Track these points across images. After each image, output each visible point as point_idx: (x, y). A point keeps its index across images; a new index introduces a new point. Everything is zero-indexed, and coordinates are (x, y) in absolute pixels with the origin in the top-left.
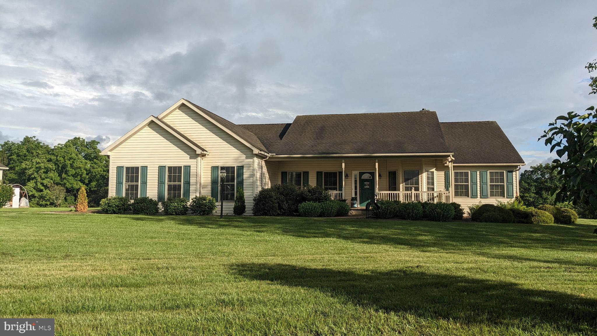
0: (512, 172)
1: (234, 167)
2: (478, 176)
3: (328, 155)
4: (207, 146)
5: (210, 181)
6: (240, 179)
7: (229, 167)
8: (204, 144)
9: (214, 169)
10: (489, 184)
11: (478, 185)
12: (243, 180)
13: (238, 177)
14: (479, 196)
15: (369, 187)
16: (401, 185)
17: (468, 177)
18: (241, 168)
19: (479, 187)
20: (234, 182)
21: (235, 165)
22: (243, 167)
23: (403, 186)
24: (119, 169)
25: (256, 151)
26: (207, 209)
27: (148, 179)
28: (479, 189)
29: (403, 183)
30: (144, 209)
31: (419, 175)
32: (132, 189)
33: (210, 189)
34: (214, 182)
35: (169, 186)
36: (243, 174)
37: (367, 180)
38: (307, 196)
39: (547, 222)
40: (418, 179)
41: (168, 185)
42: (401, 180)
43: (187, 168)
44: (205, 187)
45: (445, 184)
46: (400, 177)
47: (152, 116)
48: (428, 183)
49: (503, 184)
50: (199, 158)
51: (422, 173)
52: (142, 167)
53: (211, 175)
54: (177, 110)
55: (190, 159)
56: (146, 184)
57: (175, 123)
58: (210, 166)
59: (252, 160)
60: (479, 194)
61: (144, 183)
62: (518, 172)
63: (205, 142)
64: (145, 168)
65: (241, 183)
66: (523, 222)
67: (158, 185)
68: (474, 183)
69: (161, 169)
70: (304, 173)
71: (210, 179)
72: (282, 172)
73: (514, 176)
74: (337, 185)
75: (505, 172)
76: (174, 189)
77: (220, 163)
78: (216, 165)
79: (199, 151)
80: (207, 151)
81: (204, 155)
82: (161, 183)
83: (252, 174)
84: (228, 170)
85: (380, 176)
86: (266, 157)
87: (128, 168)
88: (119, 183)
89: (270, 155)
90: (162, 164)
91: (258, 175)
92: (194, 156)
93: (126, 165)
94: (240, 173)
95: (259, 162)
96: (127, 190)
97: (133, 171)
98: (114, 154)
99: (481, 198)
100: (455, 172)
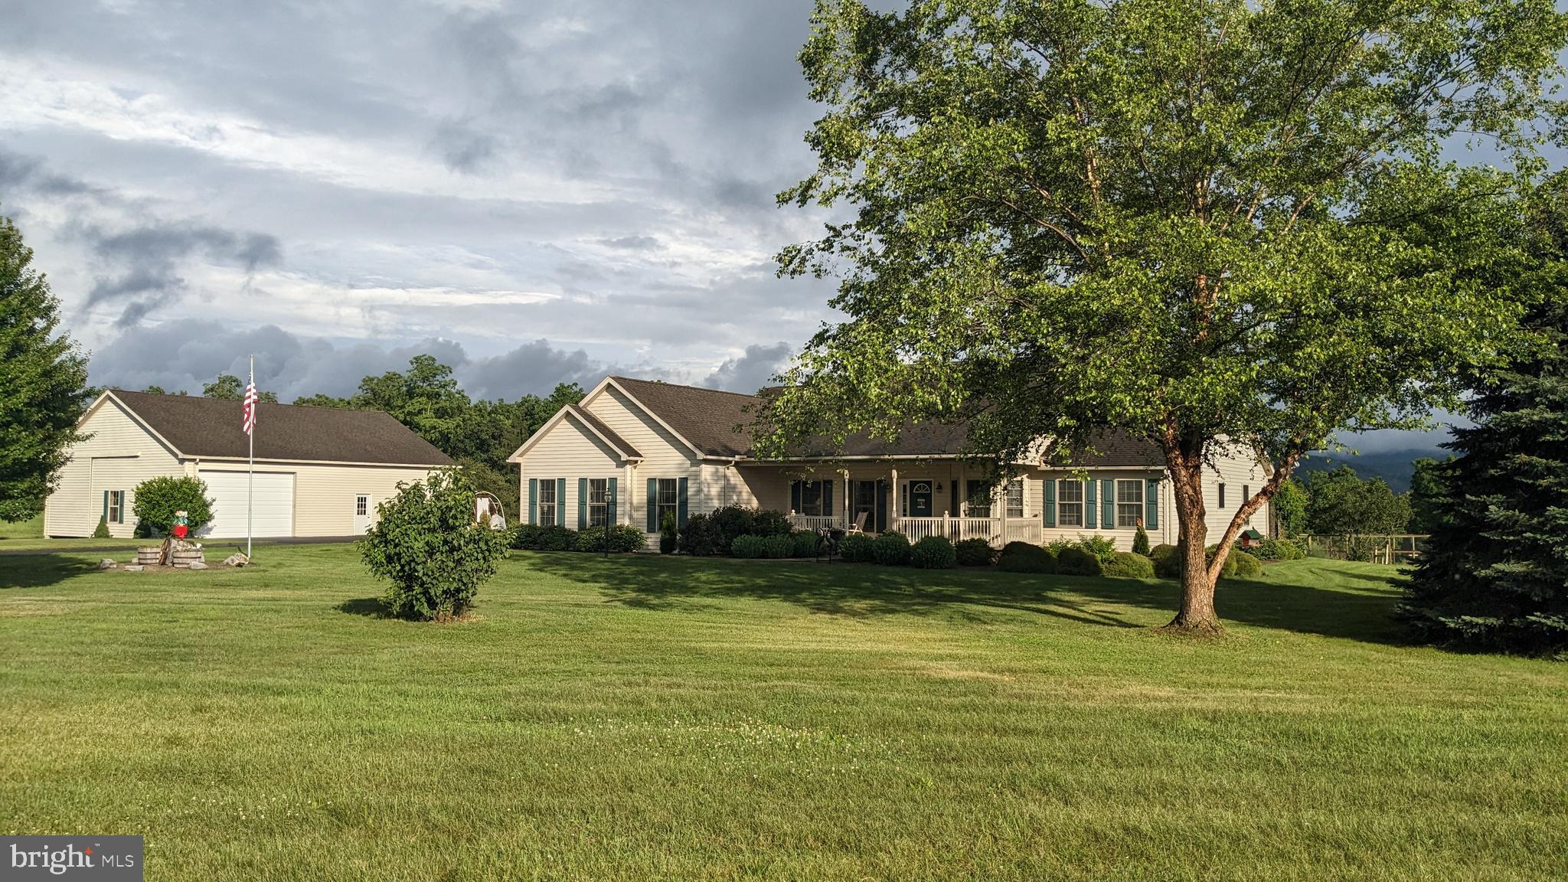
0: (1157, 481)
1: (675, 480)
4: (641, 448)
5: (645, 501)
6: (682, 498)
7: (670, 479)
8: (638, 445)
9: (651, 481)
10: (1116, 501)
11: (1099, 504)
12: (687, 498)
13: (680, 496)
14: (1099, 525)
15: (924, 507)
16: (962, 506)
17: (1082, 490)
18: (684, 480)
19: (1099, 508)
20: (675, 502)
21: (677, 476)
22: (686, 479)
23: (965, 508)
24: (533, 481)
25: (701, 456)
27: (566, 497)
28: (1099, 513)
29: (966, 503)
30: (548, 543)
31: (990, 488)
32: (547, 514)
33: (646, 512)
34: (651, 501)
35: (592, 508)
36: (687, 491)
37: (922, 496)
39: (1127, 574)
40: (989, 495)
41: (590, 506)
42: (962, 497)
43: (613, 480)
44: (637, 509)
45: (1044, 502)
46: (962, 491)
47: (568, 404)
48: (1011, 501)
49: (1140, 503)
50: (628, 467)
51: (995, 484)
52: (559, 479)
53: (647, 492)
54: (605, 393)
55: (617, 467)
56: (564, 504)
57: (603, 413)
58: (646, 479)
59: (698, 469)
60: (1099, 522)
61: (562, 503)
62: (1166, 481)
63: (639, 440)
64: (562, 481)
65: (684, 503)
67: (579, 506)
68: (1092, 502)
69: (582, 481)
70: (825, 482)
71: (646, 497)
72: (792, 481)
73: (1160, 488)
74: (874, 504)
75: (1144, 481)
76: (598, 512)
77: (658, 473)
78: (653, 476)
79: (624, 457)
80: (641, 456)
81: (636, 462)
82: (582, 503)
83: (699, 491)
84: (667, 483)
85: (940, 487)
86: (731, 462)
87: (542, 481)
88: (532, 503)
89: (737, 458)
90: (583, 476)
91: (714, 490)
92: (621, 464)
93: (541, 476)
94: (684, 488)
95: (717, 471)
96: (543, 513)
97: (548, 485)
98: (524, 460)
99: (1103, 528)
100: (1059, 481)
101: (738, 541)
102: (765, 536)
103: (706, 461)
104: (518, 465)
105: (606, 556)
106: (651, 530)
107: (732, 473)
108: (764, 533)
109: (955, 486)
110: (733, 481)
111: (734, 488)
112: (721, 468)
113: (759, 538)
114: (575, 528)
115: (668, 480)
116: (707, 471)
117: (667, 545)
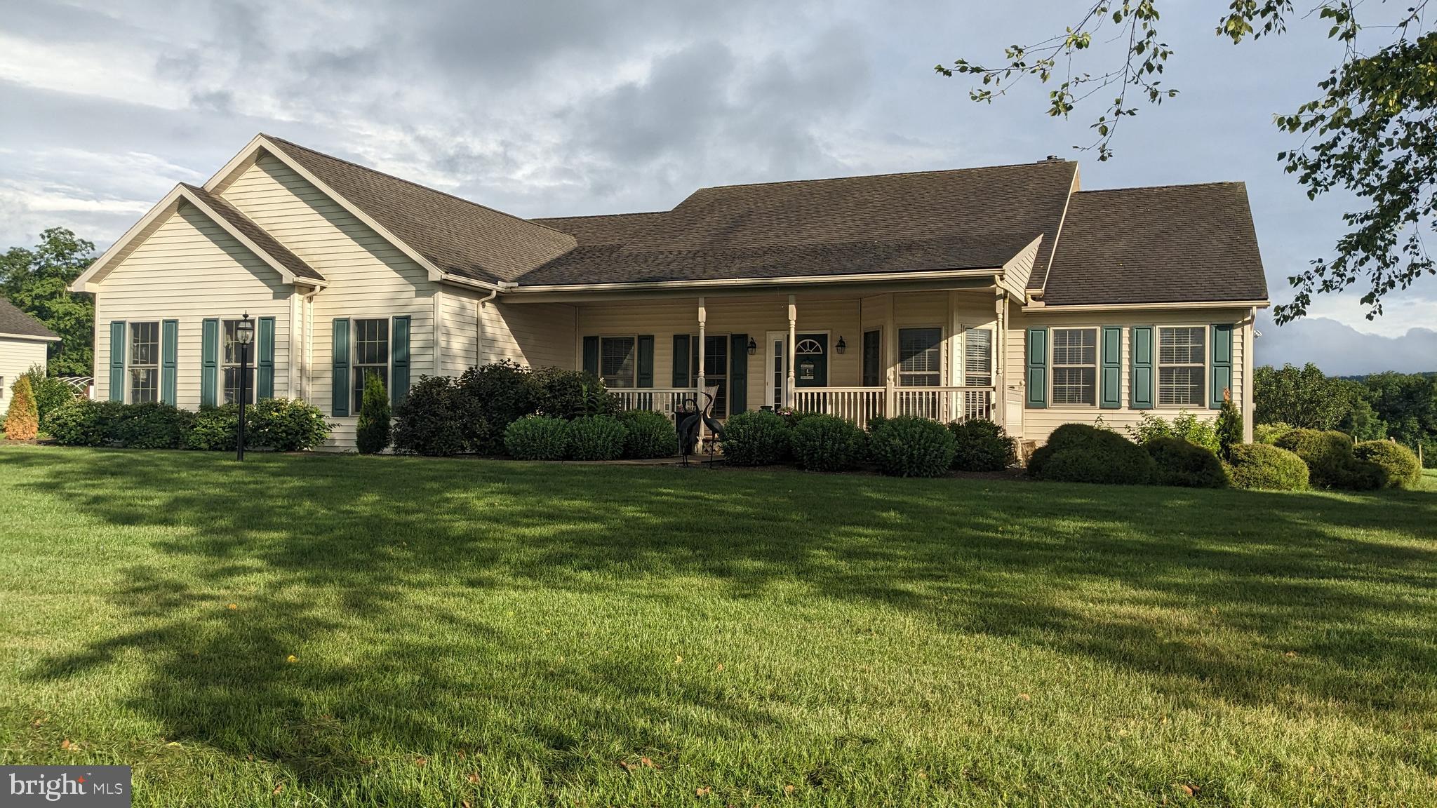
0: (1230, 327)
1: (387, 320)
2: (1125, 341)
3: (653, 285)
4: (323, 264)
5: (329, 360)
6: (400, 356)
7: (376, 320)
8: (315, 258)
9: (340, 325)
10: (1157, 364)
11: (1125, 369)
12: (408, 356)
13: (395, 349)
14: (1125, 403)
15: (812, 378)
16: (890, 372)
17: (1095, 344)
18: (404, 321)
19: (1125, 376)
20: (386, 361)
21: (387, 313)
22: (408, 318)
23: (895, 373)
24: (117, 326)
25: (436, 274)
26: (284, 435)
27: (179, 353)
28: (1125, 383)
29: (894, 365)
30: (140, 434)
31: (940, 341)
32: (144, 385)
33: (330, 381)
34: (339, 364)
35: (227, 373)
36: (408, 340)
37: (808, 358)
38: (539, 399)
40: (938, 353)
41: (226, 370)
42: (891, 357)
43: (268, 322)
44: (314, 378)
45: (1026, 367)
46: (890, 349)
47: (181, 183)
48: (970, 365)
49: (1201, 365)
50: (297, 298)
51: (950, 334)
52: (165, 322)
53: (333, 343)
54: (254, 168)
55: (275, 298)
56: (175, 367)
57: (248, 202)
58: (331, 319)
59: (430, 300)
60: (1125, 397)
61: (171, 365)
62: (1247, 327)
63: (318, 251)
64: (172, 325)
65: (403, 364)
66: (1186, 484)
67: (202, 370)
68: (1113, 365)
69: (210, 324)
70: (641, 338)
71: (330, 353)
72: (584, 338)
73: (1237, 339)
74: (725, 373)
75: (1208, 328)
76: (240, 380)
77: (355, 311)
78: (343, 314)
79: (288, 277)
80: (320, 278)
81: (312, 288)
82: (208, 364)
83: (431, 345)
84: (369, 328)
85: (842, 344)
86: (488, 293)
87: (135, 326)
88: (116, 365)
89: (501, 286)
90: (211, 314)
91: (458, 344)
92: (283, 291)
93: (134, 315)
94: (402, 341)
95: (463, 308)
96: (136, 383)
97: (145, 332)
98: (102, 289)
99: (1130, 408)
100: (1054, 330)
101: (517, 427)
102: (571, 418)
103: (445, 286)
104: (89, 297)
105: (240, 458)
106: (339, 410)
107: (489, 314)
108: (570, 412)
109: (872, 342)
110: (489, 330)
111: (492, 342)
112: (471, 305)
113: (560, 421)
114: (194, 408)
115: (372, 322)
116: (446, 305)
117: (370, 440)
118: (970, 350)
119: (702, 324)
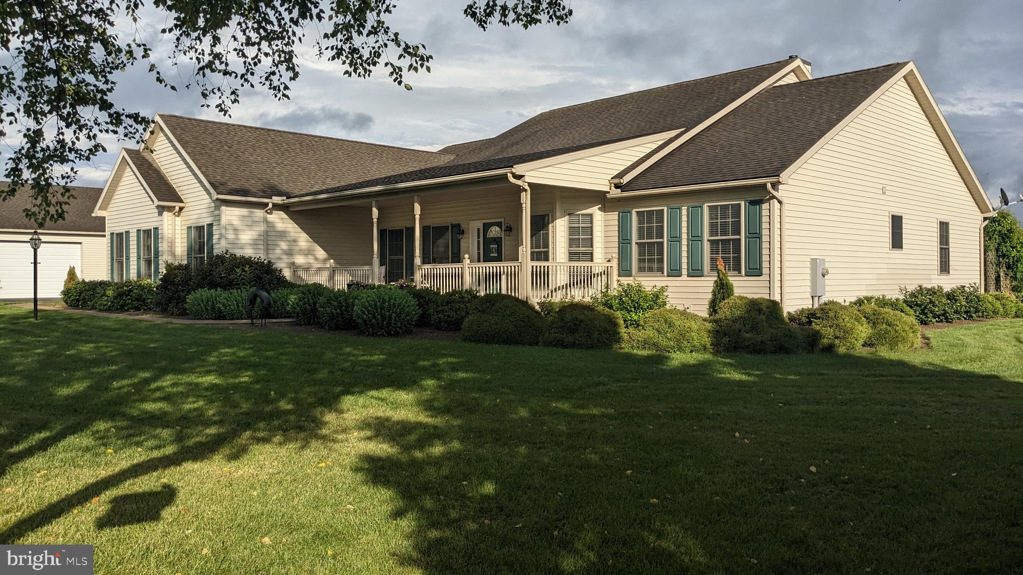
0: (760, 202)
1: (205, 227)
2: (684, 218)
4: (185, 192)
5: (186, 253)
6: (209, 249)
8: (181, 187)
9: (189, 230)
10: (706, 236)
11: (684, 242)
12: (213, 248)
13: (207, 244)
14: (684, 272)
15: (496, 255)
17: (663, 222)
19: (684, 248)
20: (204, 253)
21: (205, 222)
22: (211, 225)
24: (112, 236)
25: (214, 195)
27: (130, 251)
28: (684, 254)
31: (548, 224)
32: (120, 274)
34: (189, 253)
36: (213, 236)
37: (494, 240)
40: (547, 234)
43: (156, 230)
45: (619, 242)
47: (124, 147)
48: (572, 242)
49: (737, 237)
50: (168, 215)
51: (554, 220)
52: (126, 232)
54: (161, 134)
55: (159, 215)
57: (160, 156)
58: (187, 227)
59: (219, 212)
60: (684, 266)
61: (128, 258)
62: (773, 202)
63: (182, 184)
65: (211, 254)
67: (137, 260)
68: (675, 239)
69: (138, 231)
71: (186, 245)
73: (765, 213)
74: (449, 253)
75: (743, 203)
77: (194, 220)
78: (191, 223)
79: (156, 202)
80: (183, 201)
81: (177, 208)
82: (139, 257)
83: (221, 238)
84: (199, 231)
85: (509, 229)
86: (272, 205)
87: (117, 235)
88: (113, 258)
89: (275, 199)
90: (139, 227)
92: (160, 211)
93: (118, 230)
94: (210, 236)
95: (249, 215)
96: (117, 265)
97: (120, 237)
98: (109, 214)
99: (689, 276)
100: (637, 212)
101: (191, 297)
102: (228, 290)
103: (226, 203)
104: (103, 219)
107: (276, 217)
110: (279, 227)
111: (282, 234)
112: (259, 213)
113: (220, 292)
115: (200, 227)
116: (232, 215)
118: (572, 230)
119: (375, 220)
